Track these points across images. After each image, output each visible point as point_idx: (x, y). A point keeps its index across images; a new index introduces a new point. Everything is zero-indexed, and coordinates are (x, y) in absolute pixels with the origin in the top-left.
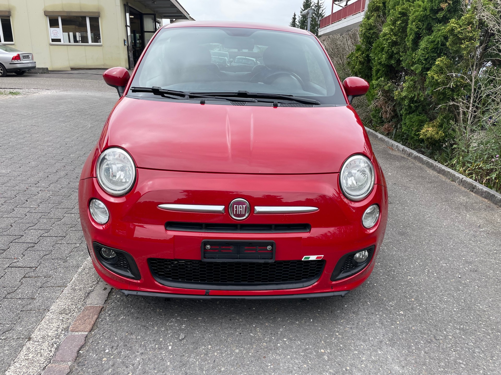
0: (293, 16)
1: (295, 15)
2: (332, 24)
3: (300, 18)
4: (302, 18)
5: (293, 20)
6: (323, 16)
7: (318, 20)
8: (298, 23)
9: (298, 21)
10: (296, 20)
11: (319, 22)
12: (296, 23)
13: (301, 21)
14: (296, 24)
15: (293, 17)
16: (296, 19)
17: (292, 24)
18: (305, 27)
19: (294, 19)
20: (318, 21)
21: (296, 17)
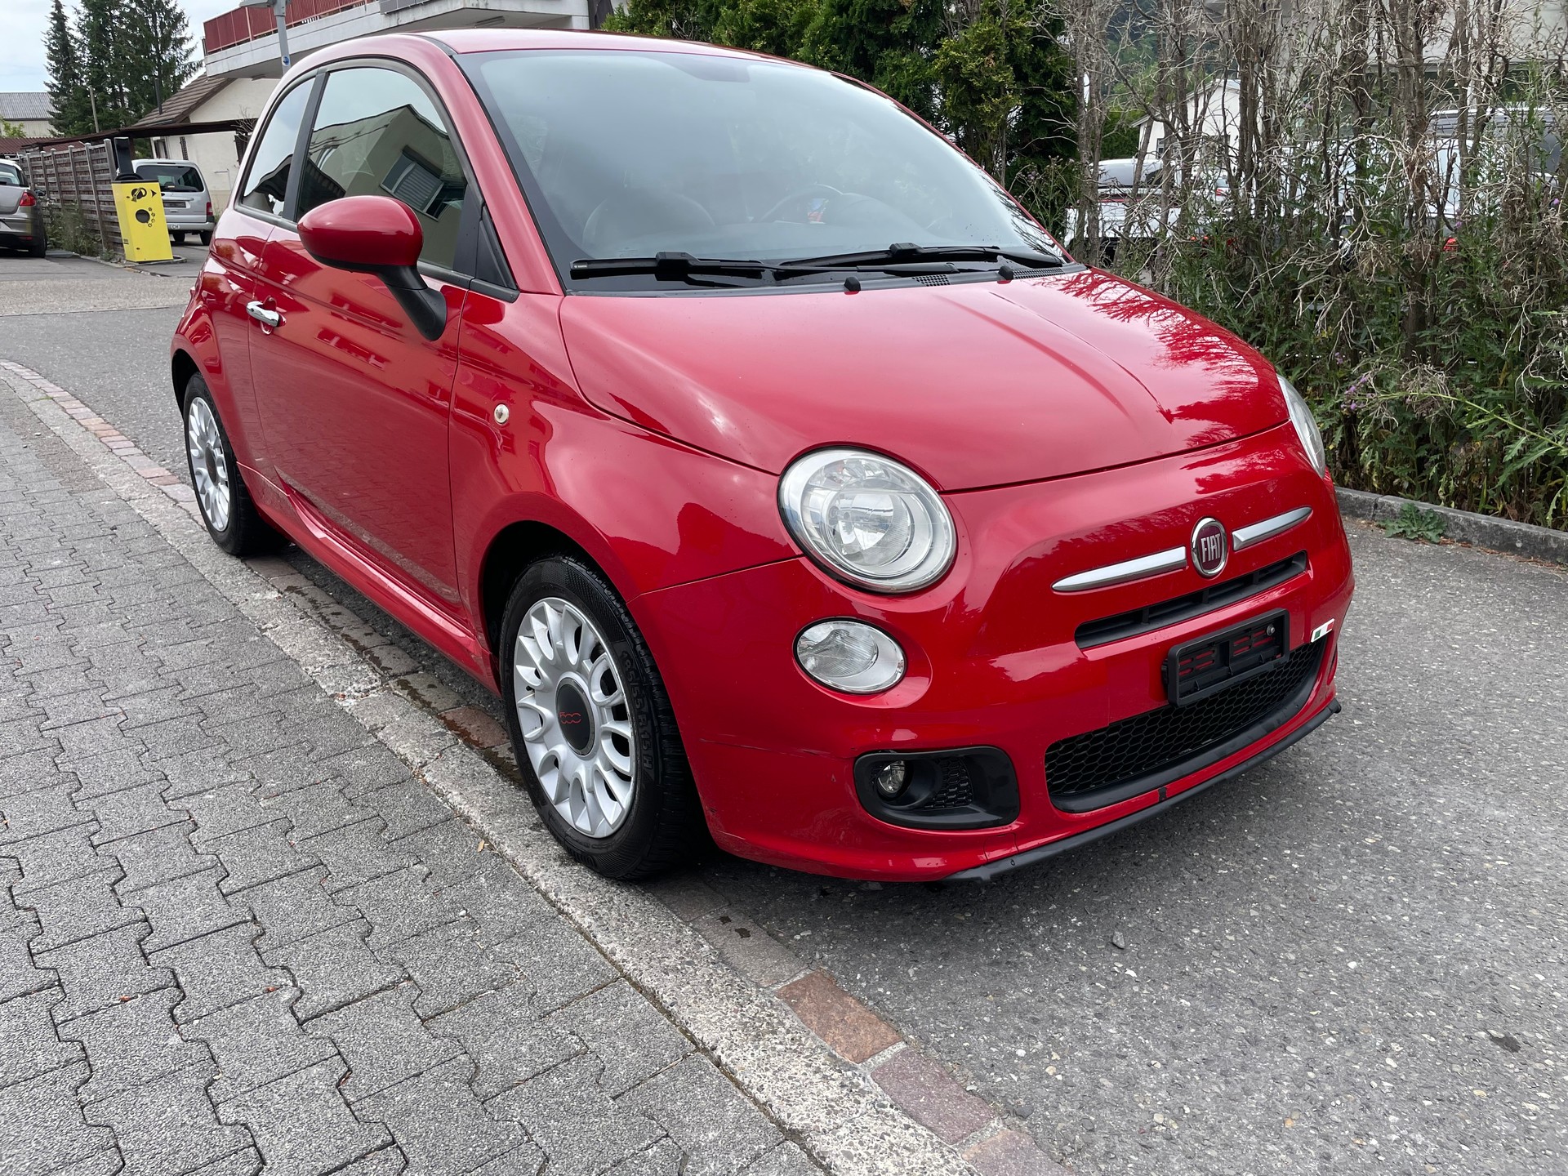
0: (53, 10)
1: (59, 6)
2: (256, 38)
3: (82, 17)
4: (90, 14)
5: (55, 22)
6: (171, 10)
7: (154, 21)
8: (79, 35)
9: (75, 28)
10: (69, 24)
11: (158, 30)
12: (71, 32)
13: (88, 25)
14: (72, 37)
15: (52, 13)
16: (69, 20)
17: (54, 38)
18: (108, 46)
19: (59, 18)
20: (155, 27)
21: (66, 11)
